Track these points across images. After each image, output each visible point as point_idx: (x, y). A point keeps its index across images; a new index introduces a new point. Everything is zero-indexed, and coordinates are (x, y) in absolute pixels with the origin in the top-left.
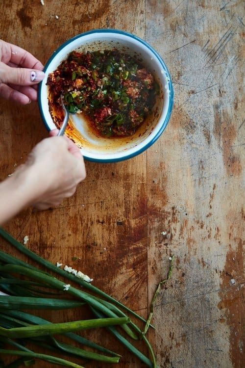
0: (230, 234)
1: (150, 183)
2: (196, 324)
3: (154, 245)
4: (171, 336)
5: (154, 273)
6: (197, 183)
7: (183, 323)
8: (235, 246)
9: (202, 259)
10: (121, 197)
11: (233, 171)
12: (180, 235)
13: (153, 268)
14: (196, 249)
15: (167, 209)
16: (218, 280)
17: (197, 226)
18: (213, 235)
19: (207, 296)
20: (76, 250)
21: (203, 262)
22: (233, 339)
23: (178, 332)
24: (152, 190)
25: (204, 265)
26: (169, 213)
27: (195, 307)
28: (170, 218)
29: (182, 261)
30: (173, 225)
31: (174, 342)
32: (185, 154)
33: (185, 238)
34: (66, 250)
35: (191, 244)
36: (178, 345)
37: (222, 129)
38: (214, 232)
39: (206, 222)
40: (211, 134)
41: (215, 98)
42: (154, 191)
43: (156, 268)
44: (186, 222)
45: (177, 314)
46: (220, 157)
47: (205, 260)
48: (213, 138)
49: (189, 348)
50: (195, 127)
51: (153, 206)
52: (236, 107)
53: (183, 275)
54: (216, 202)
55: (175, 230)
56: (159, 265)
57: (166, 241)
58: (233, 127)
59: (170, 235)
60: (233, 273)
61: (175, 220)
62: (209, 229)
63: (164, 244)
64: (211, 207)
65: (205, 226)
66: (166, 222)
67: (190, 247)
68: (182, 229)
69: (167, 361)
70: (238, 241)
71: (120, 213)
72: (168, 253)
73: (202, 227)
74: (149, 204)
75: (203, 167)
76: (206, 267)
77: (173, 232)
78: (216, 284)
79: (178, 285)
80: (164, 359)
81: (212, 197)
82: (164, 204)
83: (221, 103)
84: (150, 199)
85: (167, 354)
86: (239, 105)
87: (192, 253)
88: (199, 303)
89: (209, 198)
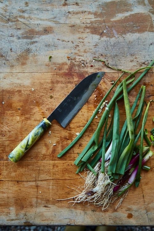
0: (82, 32)
1: (56, 71)
2: (126, 49)
3: (87, 69)
4: (132, 61)
5: (101, 69)
6: (56, 48)
7: (125, 55)
8: (88, 30)
9: (94, 46)
10: (63, 85)
11: (51, 31)
12: (82, 56)
13: (98, 70)
14: (89, 49)
15: (69, 62)
16: (104, 38)
17: (78, 48)
18: (82, 41)
19: (112, 44)
20: (89, 109)
21: (95, 46)
22: (133, 32)
23: (130, 58)
24: (60, 70)
25: (97, 45)
26: (71, 62)
27: (118, 49)
28: (74, 61)
29: (95, 56)
30: (77, 60)
31: (135, 60)
32: (42, 53)
33: (84, 54)
34: (89, 113)
35: (86, 51)
36: (136, 58)
37: (30, 35)
38: (81, 40)
39: (75, 44)
40: (32, 41)
41: (15, 39)
42: (60, 69)
43: (98, 68)
44: (76, 54)
45: (121, 58)
46: (44, 37)
47: (95, 44)
48: (35, 40)
49: (138, 53)
50: (28, 49)
51: (67, 70)
52: (19, 29)
53: (102, 55)
54: (66, 39)
55: (79, 59)
56: (97, 67)
57: (85, 63)
58: (29, 30)
59: (82, 62)
60: (101, 31)
61: (75, 59)
62: (79, 43)
63: (87, 64)
64: (69, 41)
65: (78, 44)
66: (75, 63)
67: (88, 52)
68: (79, 56)
69: (144, 63)
70: (85, 29)
71: (71, 86)
72: (91, 62)
73: (78, 46)
74: (67, 71)
75: (49, 45)
76: (98, 44)
77: (80, 60)
78: (106, 40)
79: (107, 58)
80: (143, 65)
81: (63, 41)
82: (66, 64)
83: (17, 36)
84: (64, 71)
85: (141, 63)
86: (18, 27)
87: (91, 51)
88: (115, 48)
89: (64, 42)
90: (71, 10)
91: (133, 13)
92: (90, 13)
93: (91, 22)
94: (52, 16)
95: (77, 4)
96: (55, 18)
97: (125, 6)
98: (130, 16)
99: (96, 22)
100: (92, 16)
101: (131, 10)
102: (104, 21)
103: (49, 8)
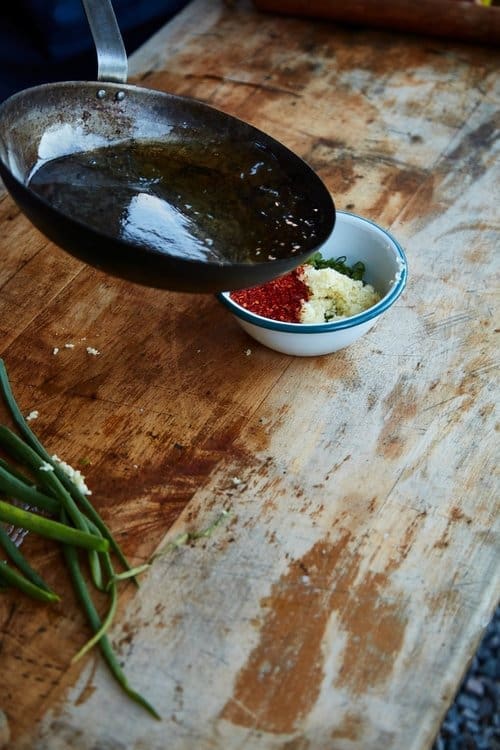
0: (337, 521)
1: (256, 421)
2: (209, 610)
3: (212, 489)
4: (159, 609)
5: (189, 520)
6: (324, 445)
7: (190, 600)
8: (335, 538)
9: (275, 533)
10: (202, 421)
11: (386, 452)
12: (259, 492)
13: (190, 514)
14: (272, 518)
15: (261, 456)
16: (283, 568)
17: (291, 491)
18: (309, 511)
19: (251, 581)
20: (93, 453)
21: (273, 536)
22: (258, 656)
23: (172, 607)
24: (252, 428)
25: (272, 541)
26: (260, 462)
27: (223, 587)
28: (257, 468)
29: (241, 523)
30: (255, 477)
31: (157, 619)
32: (327, 409)
33: (264, 499)
34: (80, 448)
35: (270, 508)
36: (161, 625)
37: (398, 402)
38: (313, 508)
39: (309, 492)
40: (379, 402)
41: (408, 368)
42: (254, 431)
43: (195, 516)
44: (278, 481)
45: (189, 584)
46: (376, 429)
47: (278, 536)
48: (379, 406)
49: (175, 637)
50: (359, 386)
51: (242, 445)
52: (432, 388)
53: (232, 540)
54: (338, 476)
55: (255, 483)
56: (202, 514)
57: (233, 492)
58: (415, 406)
59: (243, 486)
60: (313, 568)
61: (263, 473)
62: (308, 501)
63: (228, 494)
64: (327, 478)
65: (304, 496)
66: (249, 470)
67: (264, 512)
68: (266, 486)
69: (128, 640)
70: (344, 533)
71: (188, 436)
72: (227, 506)
73: (298, 495)
74: (236, 442)
75: (343, 431)
76: (273, 545)
77: (251, 485)
78: (276, 571)
79: (214, 549)
80: (125, 635)
81: (336, 467)
82: (259, 449)
83: (414, 376)
84: (242, 437)
85: (135, 630)
86: (438, 388)
87: (263, 520)
88: (233, 585)
89: (332, 467)
90: (429, 521)
91: (326, 684)
92: (393, 565)
93: (357, 557)
94: (432, 470)
95: (443, 545)
96: (424, 474)
97: (365, 674)
98: (319, 670)
99: (353, 569)
100: (378, 567)
101: (338, 683)
102: (342, 590)
103: (466, 473)
